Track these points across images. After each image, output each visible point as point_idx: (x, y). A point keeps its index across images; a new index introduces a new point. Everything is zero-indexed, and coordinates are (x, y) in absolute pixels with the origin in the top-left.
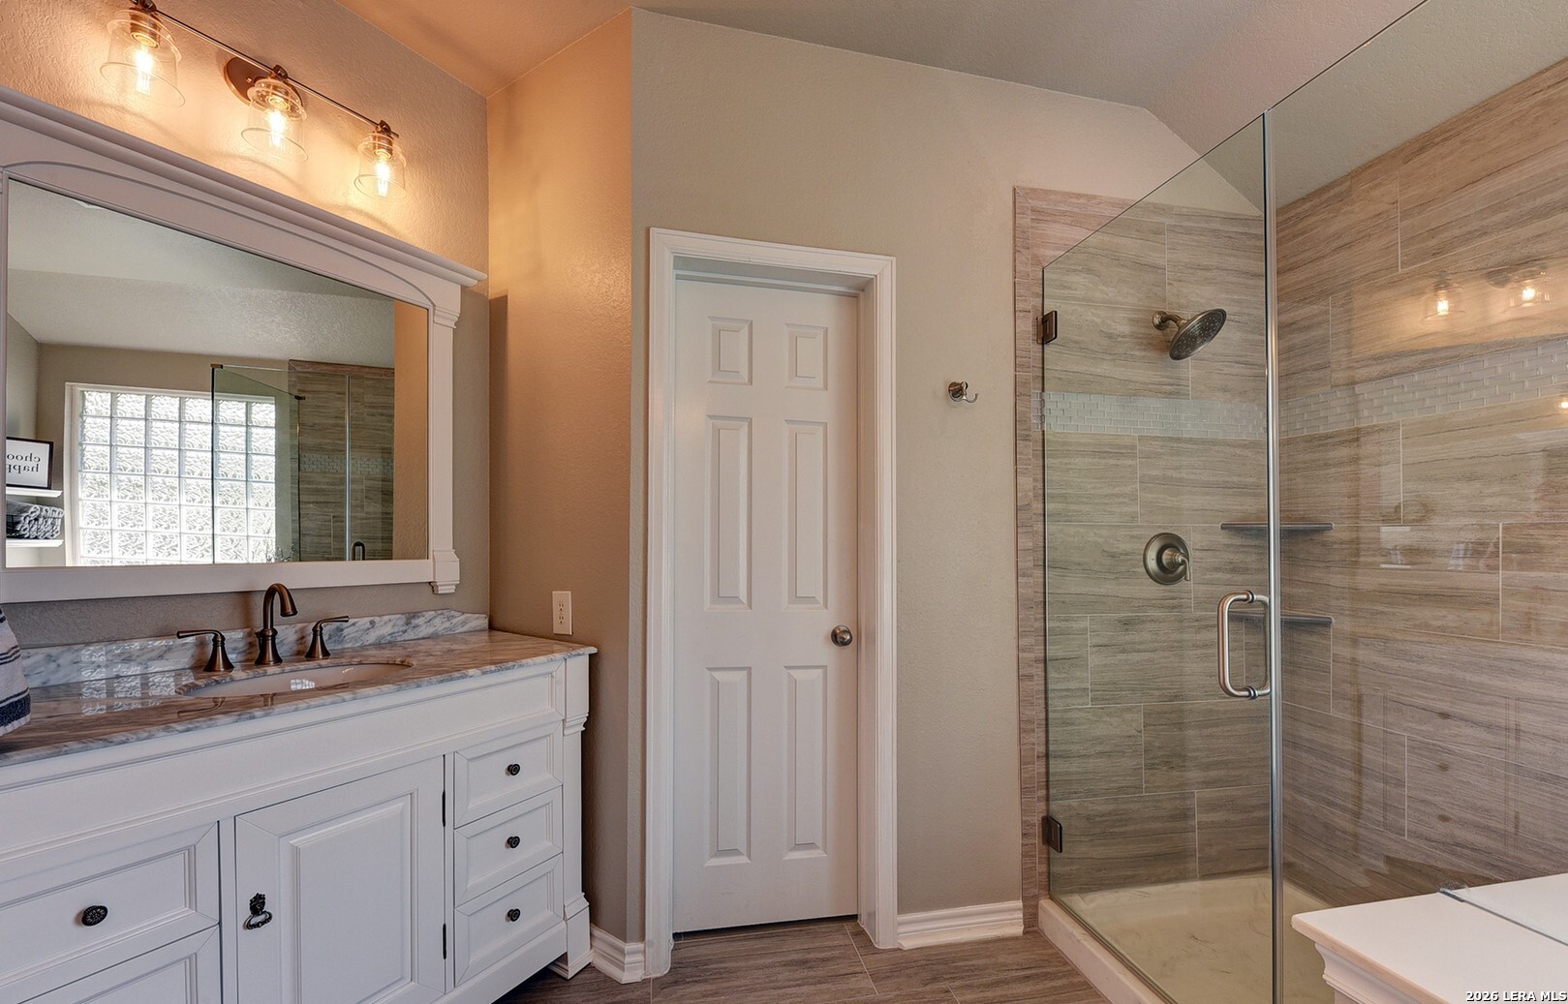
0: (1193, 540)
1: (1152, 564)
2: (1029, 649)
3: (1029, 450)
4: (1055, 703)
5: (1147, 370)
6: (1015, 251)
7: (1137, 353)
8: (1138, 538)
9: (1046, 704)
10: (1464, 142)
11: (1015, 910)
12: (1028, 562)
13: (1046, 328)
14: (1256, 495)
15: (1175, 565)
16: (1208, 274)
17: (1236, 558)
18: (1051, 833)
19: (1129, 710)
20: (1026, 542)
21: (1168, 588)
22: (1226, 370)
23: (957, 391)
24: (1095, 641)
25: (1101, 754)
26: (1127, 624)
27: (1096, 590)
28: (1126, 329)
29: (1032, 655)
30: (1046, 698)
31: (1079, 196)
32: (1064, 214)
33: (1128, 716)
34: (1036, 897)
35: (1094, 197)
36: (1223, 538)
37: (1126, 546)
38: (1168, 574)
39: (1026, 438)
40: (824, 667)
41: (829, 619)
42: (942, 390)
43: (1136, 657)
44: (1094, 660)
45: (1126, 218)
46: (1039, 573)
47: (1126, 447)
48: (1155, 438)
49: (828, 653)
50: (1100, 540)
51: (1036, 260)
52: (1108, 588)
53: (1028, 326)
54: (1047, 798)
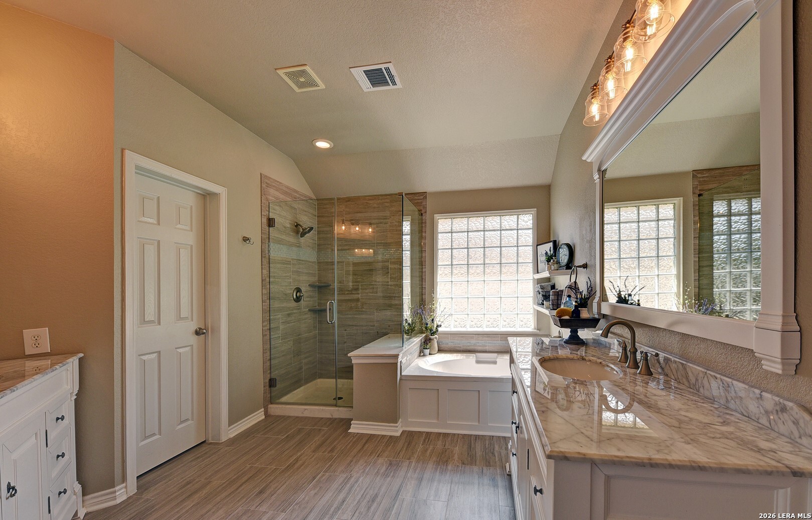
0: (303, 289)
1: (295, 297)
2: (265, 326)
3: (265, 261)
4: (273, 343)
5: (292, 239)
6: (261, 195)
7: (291, 234)
8: (292, 289)
9: (270, 343)
10: (356, 203)
11: (262, 412)
12: (265, 298)
13: (271, 222)
14: (315, 276)
15: (300, 296)
16: (306, 213)
17: (311, 294)
18: (272, 383)
19: (289, 341)
20: (265, 292)
21: (299, 303)
22: (309, 241)
23: (246, 239)
24: (282, 321)
25: (283, 355)
26: (289, 315)
27: (282, 306)
28: (288, 226)
29: (266, 328)
30: (270, 341)
31: (278, 182)
32: (274, 186)
33: (289, 343)
34: (267, 405)
35: (281, 183)
36: (309, 288)
37: (289, 292)
38: (298, 299)
39: (265, 257)
40: (192, 346)
41: (194, 326)
42: (241, 239)
43: (291, 325)
44: (281, 327)
45: (289, 192)
46: (268, 301)
47: (288, 262)
48: (295, 259)
49: (194, 340)
50: (283, 290)
51: (267, 199)
52: (285, 305)
53: (265, 220)
54: (270, 373)
